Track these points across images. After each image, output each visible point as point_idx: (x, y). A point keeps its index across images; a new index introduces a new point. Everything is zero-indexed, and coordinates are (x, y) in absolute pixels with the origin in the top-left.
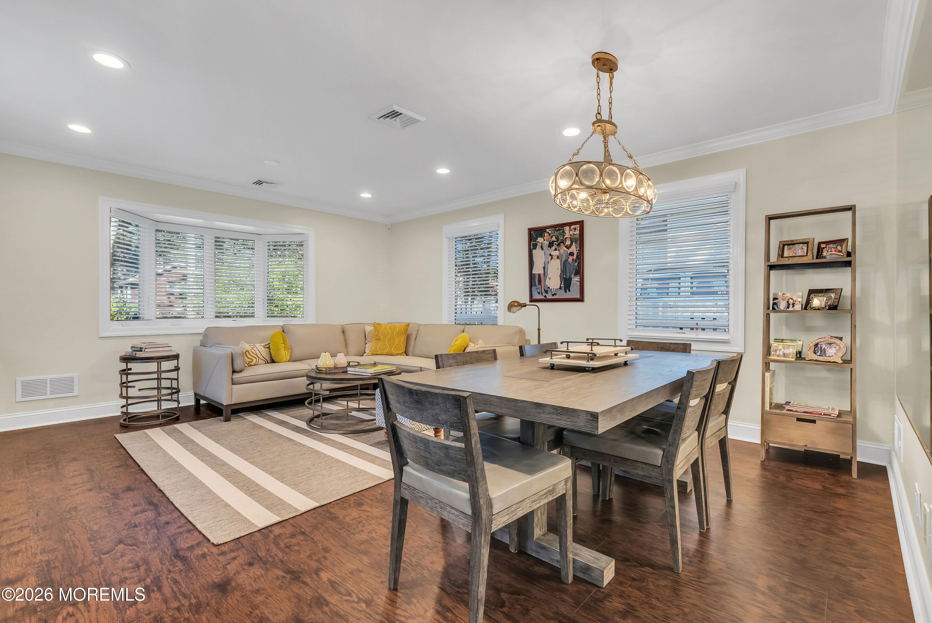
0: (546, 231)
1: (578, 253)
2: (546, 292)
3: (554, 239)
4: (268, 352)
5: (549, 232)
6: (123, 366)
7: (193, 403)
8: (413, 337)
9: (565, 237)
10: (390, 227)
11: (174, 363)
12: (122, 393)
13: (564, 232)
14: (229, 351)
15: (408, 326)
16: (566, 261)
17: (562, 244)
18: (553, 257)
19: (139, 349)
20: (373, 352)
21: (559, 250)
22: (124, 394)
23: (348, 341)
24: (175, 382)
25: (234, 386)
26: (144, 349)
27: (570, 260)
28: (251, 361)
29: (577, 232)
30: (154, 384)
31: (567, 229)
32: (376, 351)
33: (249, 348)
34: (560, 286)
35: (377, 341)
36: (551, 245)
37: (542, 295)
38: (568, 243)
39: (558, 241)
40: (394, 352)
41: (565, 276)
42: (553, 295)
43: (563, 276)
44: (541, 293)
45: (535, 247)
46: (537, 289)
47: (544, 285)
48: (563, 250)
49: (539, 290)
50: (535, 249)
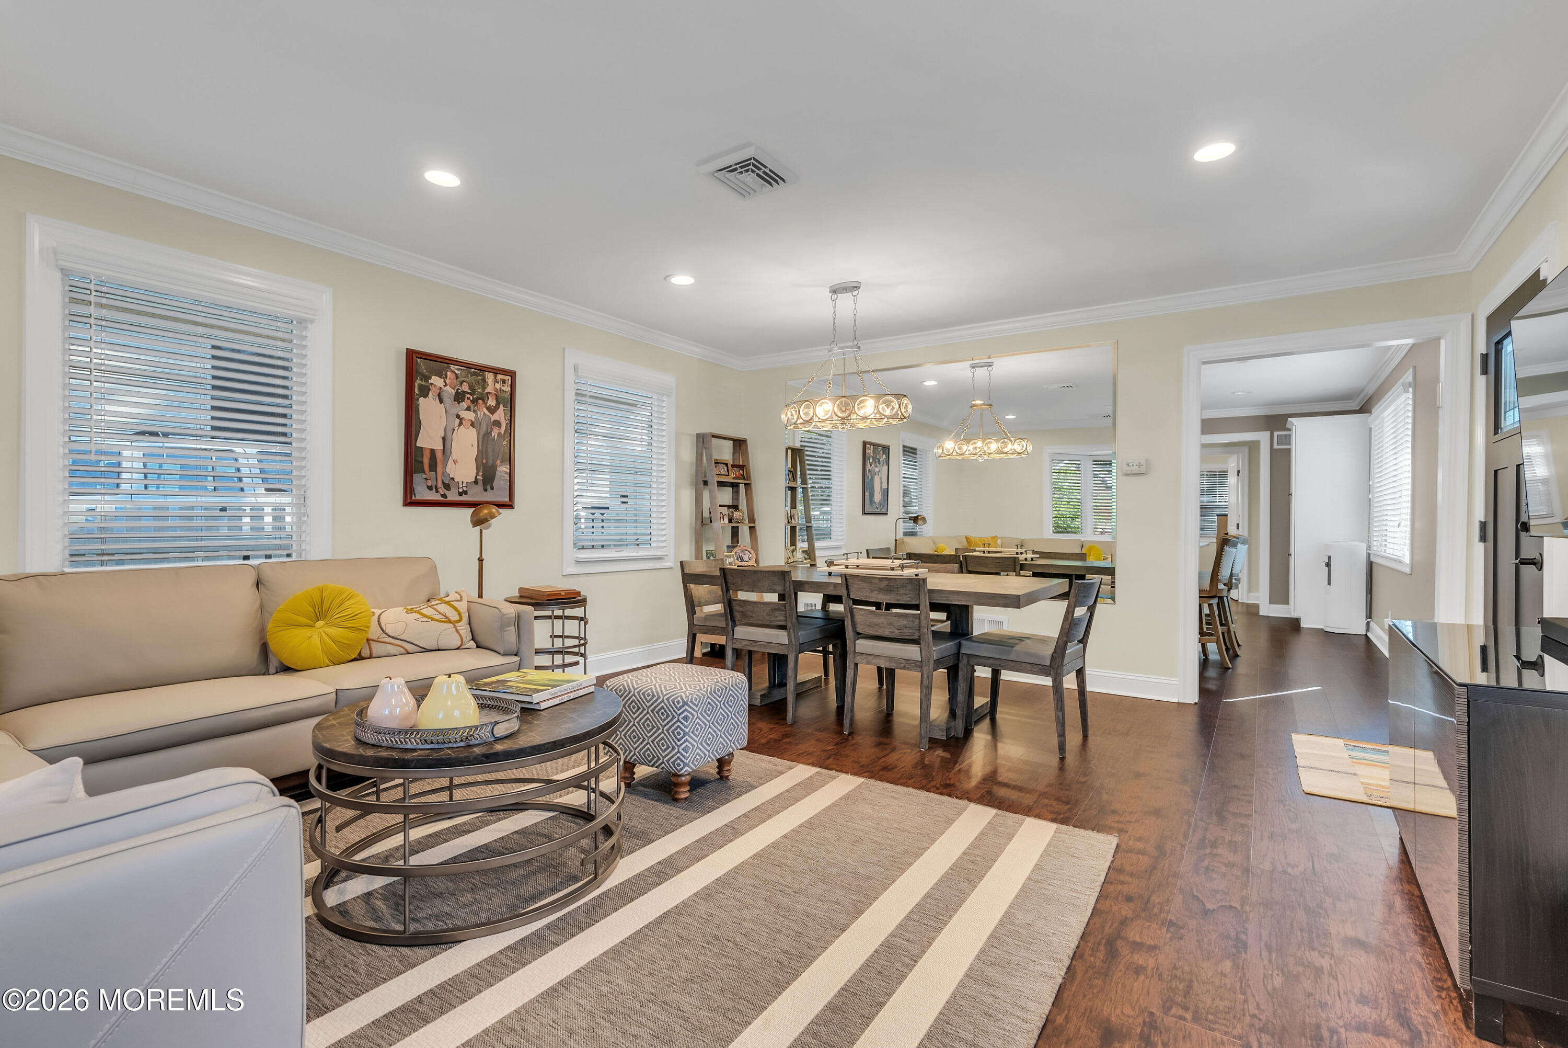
0: (449, 368)
1: (506, 424)
2: (447, 487)
3: (465, 388)
5: (457, 372)
9: (487, 391)
13: (484, 380)
17: (480, 401)
18: (464, 422)
21: (474, 411)
27: (495, 434)
29: (507, 388)
31: (490, 376)
34: (476, 478)
36: (458, 397)
37: (437, 492)
38: (492, 402)
39: (474, 393)
41: (484, 461)
42: (460, 494)
43: (482, 461)
44: (434, 488)
45: (425, 392)
46: (426, 479)
47: (443, 473)
48: (482, 413)
49: (429, 483)
50: (425, 397)
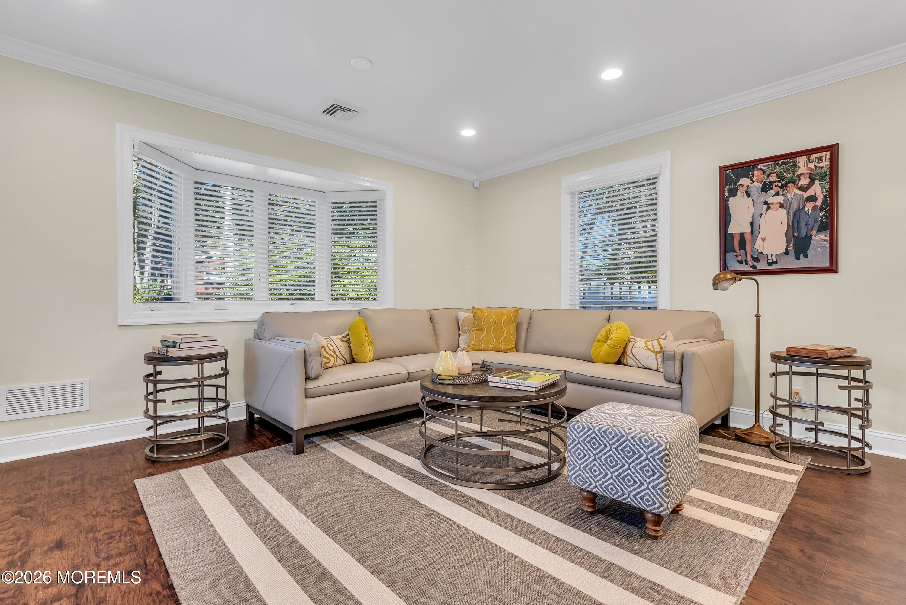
0: (756, 167)
1: (825, 197)
2: (756, 259)
3: (773, 178)
4: (347, 348)
5: (764, 168)
6: (150, 369)
7: (244, 417)
8: (525, 326)
9: (797, 173)
10: (478, 187)
11: (221, 364)
12: (148, 410)
13: (795, 165)
14: (300, 348)
15: (518, 312)
16: (800, 210)
17: (790, 185)
18: (772, 206)
19: (172, 344)
20: (472, 347)
21: (783, 195)
22: (151, 413)
23: (438, 332)
24: (221, 392)
25: (309, 401)
26: (178, 344)
27: (808, 208)
28: (328, 361)
29: (826, 163)
30: (193, 393)
31: (802, 161)
32: (477, 346)
33: (324, 343)
34: (786, 249)
35: (478, 332)
36: (766, 188)
37: (747, 264)
38: (804, 181)
39: (783, 180)
40: (502, 347)
41: (796, 234)
42: (770, 264)
43: (793, 234)
44: (744, 262)
45: (733, 193)
46: (737, 256)
47: (752, 249)
48: (793, 194)
49: (740, 258)
50: (734, 197)
